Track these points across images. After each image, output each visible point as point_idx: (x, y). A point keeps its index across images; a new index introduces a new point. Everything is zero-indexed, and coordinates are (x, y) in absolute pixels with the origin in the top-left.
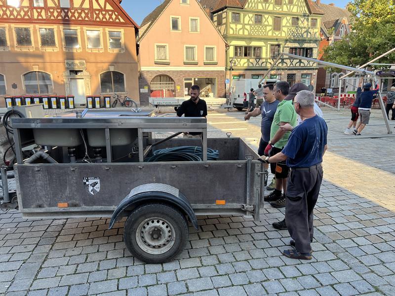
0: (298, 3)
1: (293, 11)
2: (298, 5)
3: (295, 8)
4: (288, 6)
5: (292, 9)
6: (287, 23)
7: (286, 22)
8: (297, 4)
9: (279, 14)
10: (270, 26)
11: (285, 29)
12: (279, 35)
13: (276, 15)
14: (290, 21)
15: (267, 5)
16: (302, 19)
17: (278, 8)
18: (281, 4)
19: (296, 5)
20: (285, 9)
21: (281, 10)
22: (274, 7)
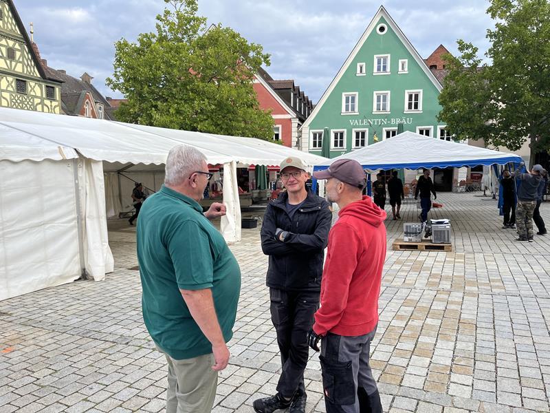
0: (23, 59)
1: (16, 70)
2: (22, 62)
3: (20, 65)
4: (8, 62)
5: (15, 68)
6: (8, 86)
8: (21, 60)
14: (13, 84)
16: (32, 84)
19: (20, 62)
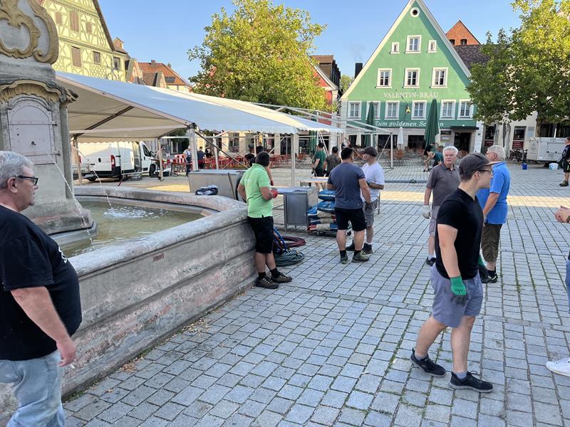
0: (98, 33)
1: (93, 42)
2: (97, 36)
3: (95, 38)
4: (87, 35)
5: (92, 40)
6: (88, 58)
7: (86, 55)
8: (96, 33)
9: (77, 43)
10: (68, 58)
11: (87, 66)
12: (81, 74)
13: (74, 45)
14: (91, 56)
15: (61, 28)
16: (104, 56)
17: (75, 35)
18: (78, 31)
20: (84, 38)
21: (78, 38)
22: (70, 33)
